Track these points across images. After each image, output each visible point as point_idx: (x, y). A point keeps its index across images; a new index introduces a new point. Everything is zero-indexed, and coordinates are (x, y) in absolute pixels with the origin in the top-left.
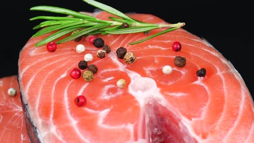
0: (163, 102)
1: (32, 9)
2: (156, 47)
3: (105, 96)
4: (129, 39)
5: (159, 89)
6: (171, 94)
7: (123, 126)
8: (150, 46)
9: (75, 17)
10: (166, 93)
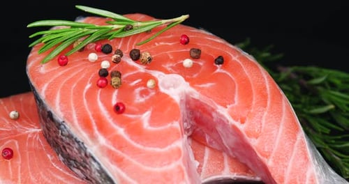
0: (196, 95)
1: (29, 26)
2: (162, 43)
3: (139, 100)
4: (133, 40)
5: (188, 84)
6: (201, 86)
7: (169, 125)
8: (156, 44)
9: (73, 27)
10: (196, 85)
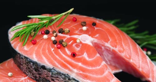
3: (77, 49)
7: (96, 56)
10: (94, 37)
